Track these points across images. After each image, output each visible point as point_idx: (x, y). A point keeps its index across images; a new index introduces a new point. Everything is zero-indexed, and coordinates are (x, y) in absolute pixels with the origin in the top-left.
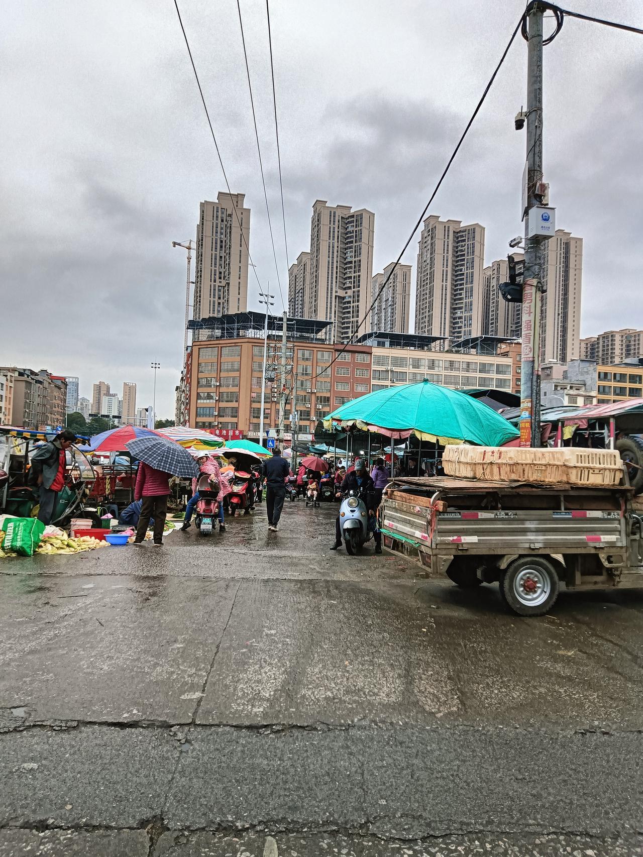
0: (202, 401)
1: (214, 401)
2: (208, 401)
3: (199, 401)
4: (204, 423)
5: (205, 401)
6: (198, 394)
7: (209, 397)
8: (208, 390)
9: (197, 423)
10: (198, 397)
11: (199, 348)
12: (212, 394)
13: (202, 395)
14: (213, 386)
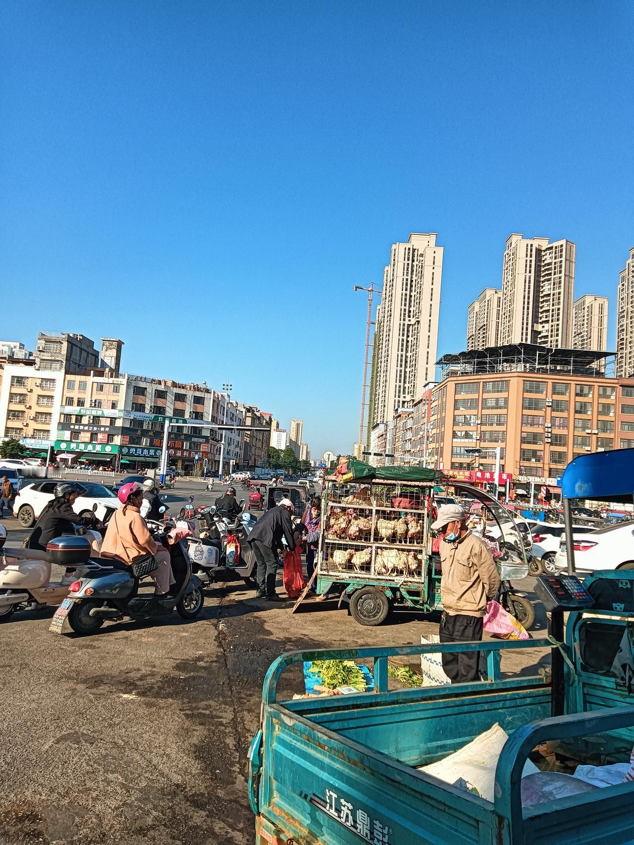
0: (459, 440)
1: (475, 441)
2: (467, 440)
3: (455, 440)
4: (461, 464)
5: (463, 440)
6: (454, 432)
7: (467, 435)
8: (467, 428)
9: (453, 464)
10: (454, 435)
11: (456, 384)
12: (471, 433)
13: (459, 434)
14: (472, 424)
